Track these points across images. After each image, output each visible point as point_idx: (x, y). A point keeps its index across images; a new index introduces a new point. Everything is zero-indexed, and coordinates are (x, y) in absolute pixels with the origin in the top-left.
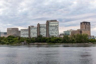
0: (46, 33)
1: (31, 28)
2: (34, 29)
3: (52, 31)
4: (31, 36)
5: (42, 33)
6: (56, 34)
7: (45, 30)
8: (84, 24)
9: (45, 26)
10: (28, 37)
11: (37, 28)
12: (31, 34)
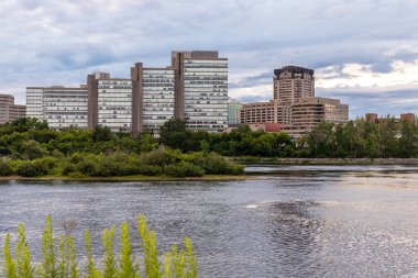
0: (172, 109)
1: (100, 82)
2: (115, 88)
3: (199, 103)
4: (101, 121)
5: (154, 110)
6: (220, 115)
7: (170, 97)
8: (293, 77)
9: (171, 75)
10: (86, 125)
11: (129, 83)
12: (100, 112)
